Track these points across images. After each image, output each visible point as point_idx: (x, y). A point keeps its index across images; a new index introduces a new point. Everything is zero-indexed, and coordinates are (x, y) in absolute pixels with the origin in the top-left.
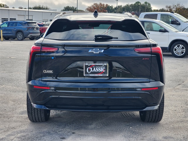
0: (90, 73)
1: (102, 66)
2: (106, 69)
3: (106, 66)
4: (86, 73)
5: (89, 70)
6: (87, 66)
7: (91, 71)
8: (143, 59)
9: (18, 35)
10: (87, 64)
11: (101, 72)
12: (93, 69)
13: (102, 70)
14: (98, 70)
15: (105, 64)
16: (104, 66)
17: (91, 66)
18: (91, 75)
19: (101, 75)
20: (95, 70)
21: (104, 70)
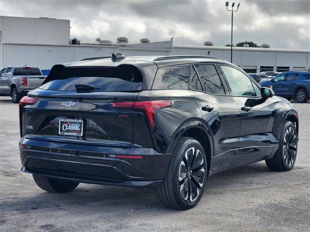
0: (65, 132)
1: (76, 123)
2: (80, 128)
3: (81, 123)
4: (61, 130)
5: (65, 128)
6: (62, 123)
7: (67, 128)
8: (120, 116)
9: (299, 94)
10: (63, 120)
11: (75, 131)
12: (68, 127)
13: (77, 128)
14: (73, 128)
15: (80, 121)
16: (79, 123)
17: (66, 123)
18: (66, 134)
19: (75, 134)
20: (70, 128)
21: (79, 128)
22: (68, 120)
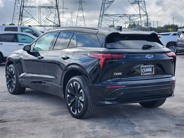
1: (150, 67)
4: (142, 73)
7: (145, 71)
10: (142, 66)
11: (150, 72)
13: (150, 70)
14: (148, 71)
15: (152, 66)
17: (144, 68)
18: (145, 74)
19: (150, 74)
20: (146, 71)
21: (152, 70)
22: (146, 66)
